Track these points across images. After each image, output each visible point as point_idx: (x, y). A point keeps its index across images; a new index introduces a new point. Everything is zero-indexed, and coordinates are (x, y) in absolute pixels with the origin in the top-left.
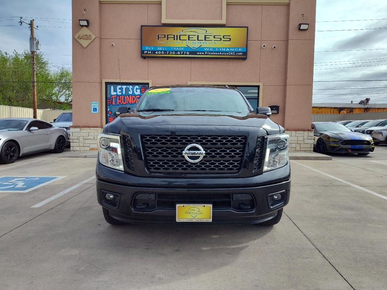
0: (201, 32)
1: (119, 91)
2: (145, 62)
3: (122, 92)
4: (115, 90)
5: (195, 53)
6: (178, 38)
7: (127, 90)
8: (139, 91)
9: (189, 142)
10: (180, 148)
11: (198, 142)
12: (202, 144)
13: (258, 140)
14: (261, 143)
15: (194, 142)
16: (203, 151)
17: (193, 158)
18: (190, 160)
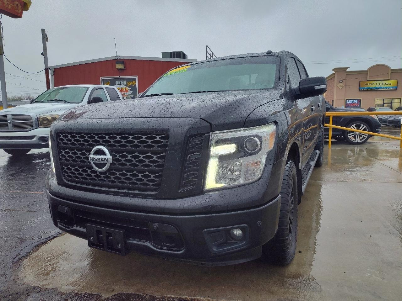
0: (381, 82)
1: (350, 102)
2: (360, 92)
3: (351, 102)
4: (349, 102)
5: (378, 89)
6: (372, 84)
7: (353, 101)
8: (357, 101)
9: (98, 143)
10: (90, 151)
11: (106, 143)
12: (110, 147)
13: (191, 140)
14: (197, 144)
15: (101, 142)
16: (109, 157)
17: (100, 165)
18: (96, 168)
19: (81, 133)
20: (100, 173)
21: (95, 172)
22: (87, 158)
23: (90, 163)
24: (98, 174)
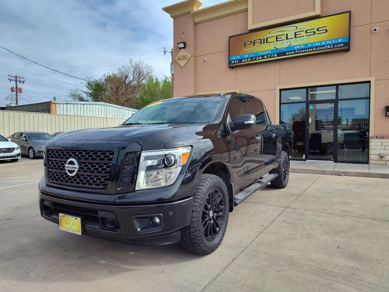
0: (290, 30)
5: (284, 54)
6: (265, 41)
9: (71, 156)
10: (66, 162)
11: (76, 157)
12: (78, 159)
13: (128, 155)
14: (132, 159)
15: (73, 156)
16: (77, 166)
17: (71, 172)
18: (69, 174)
19: (57, 150)
20: (71, 177)
21: (68, 176)
22: (64, 167)
23: (65, 170)
24: (70, 177)
